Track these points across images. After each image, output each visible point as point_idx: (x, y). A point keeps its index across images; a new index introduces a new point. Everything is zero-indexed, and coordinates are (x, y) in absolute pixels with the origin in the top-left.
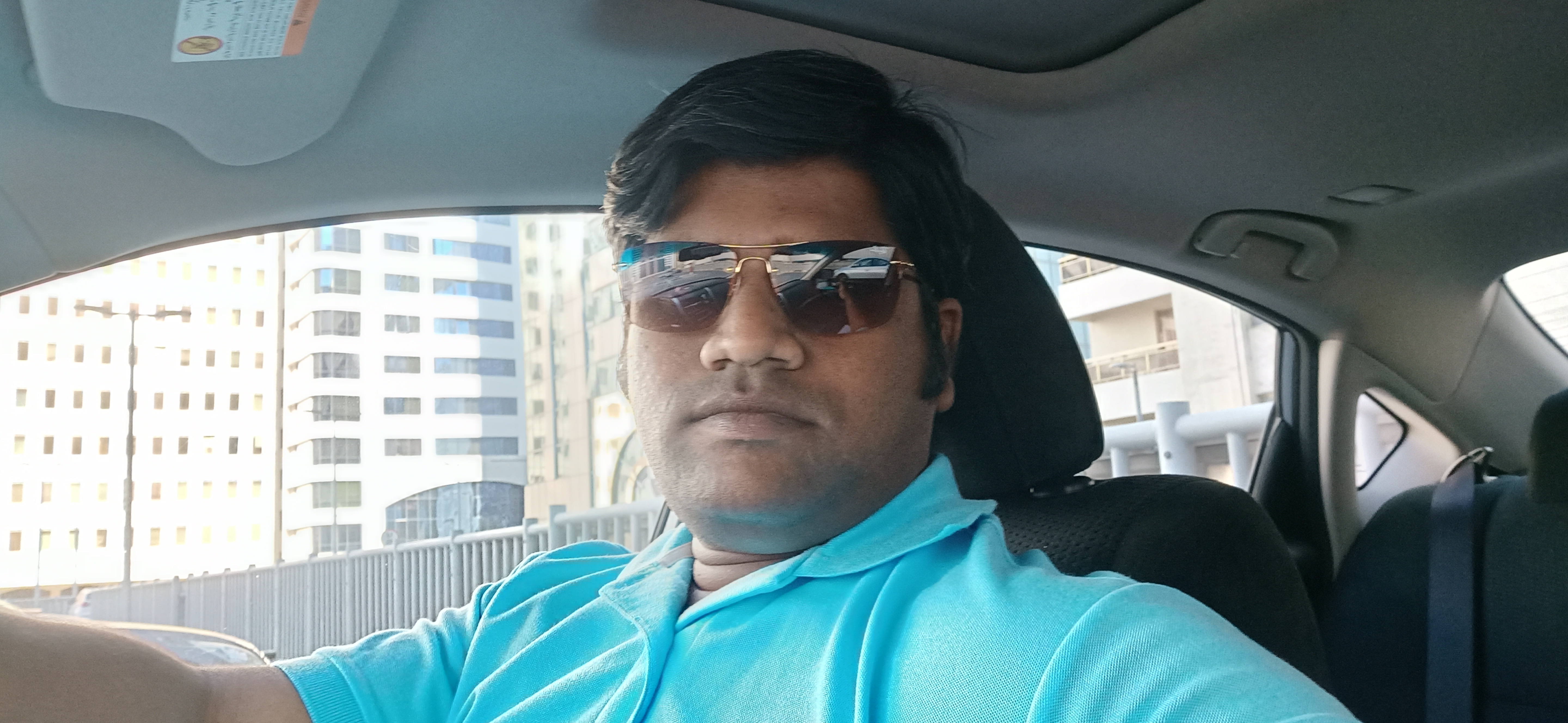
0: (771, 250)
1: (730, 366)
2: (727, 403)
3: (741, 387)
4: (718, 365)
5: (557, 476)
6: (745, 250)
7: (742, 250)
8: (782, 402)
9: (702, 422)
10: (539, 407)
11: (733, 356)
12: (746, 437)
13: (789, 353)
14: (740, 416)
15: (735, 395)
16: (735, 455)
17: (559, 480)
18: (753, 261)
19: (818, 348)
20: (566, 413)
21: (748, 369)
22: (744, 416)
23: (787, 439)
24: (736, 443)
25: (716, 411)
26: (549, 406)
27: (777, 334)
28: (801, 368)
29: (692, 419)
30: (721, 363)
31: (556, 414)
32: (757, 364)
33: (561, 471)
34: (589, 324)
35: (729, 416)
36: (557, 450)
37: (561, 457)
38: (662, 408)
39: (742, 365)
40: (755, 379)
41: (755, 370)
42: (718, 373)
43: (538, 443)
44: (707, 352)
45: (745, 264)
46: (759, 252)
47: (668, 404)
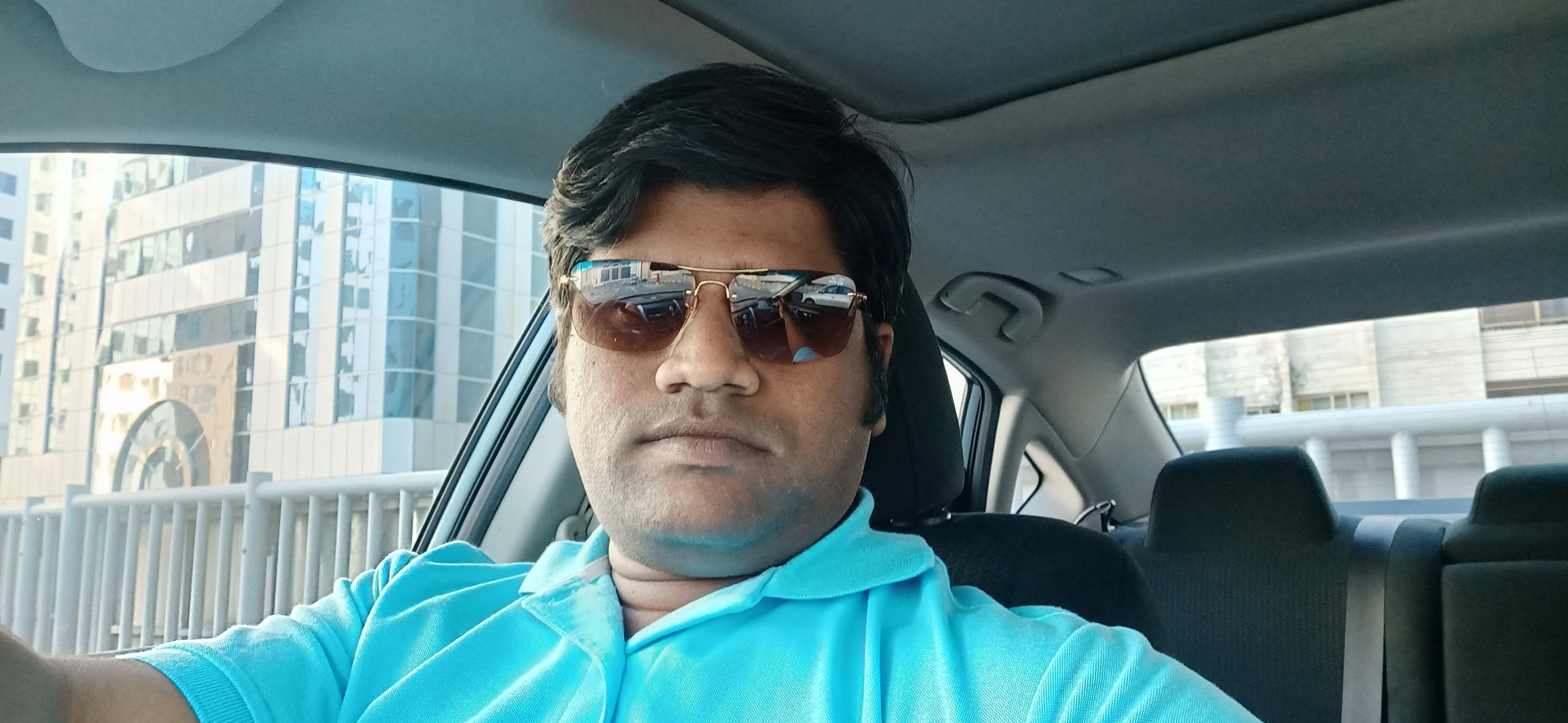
0: (730, 275)
1: (685, 390)
2: (683, 428)
3: (698, 411)
4: (675, 388)
5: (47, 450)
6: (705, 273)
7: (702, 273)
8: (740, 429)
9: (655, 444)
10: (31, 369)
11: (693, 381)
12: (703, 463)
13: (746, 379)
14: (696, 441)
15: (692, 420)
16: (690, 480)
17: (48, 456)
18: (713, 286)
19: (772, 374)
20: (66, 378)
21: (705, 395)
22: (700, 441)
23: (743, 466)
24: (692, 468)
25: (671, 434)
26: (44, 368)
27: (736, 360)
28: (755, 394)
29: (643, 441)
30: (676, 387)
31: (52, 379)
32: (716, 391)
33: (52, 445)
34: (109, 280)
35: (685, 441)
36: (49, 421)
37: (53, 430)
38: (612, 428)
39: (699, 390)
40: (712, 404)
41: (711, 395)
42: (673, 396)
43: (25, 410)
44: (663, 375)
45: (704, 287)
46: (718, 277)
47: (619, 423)
